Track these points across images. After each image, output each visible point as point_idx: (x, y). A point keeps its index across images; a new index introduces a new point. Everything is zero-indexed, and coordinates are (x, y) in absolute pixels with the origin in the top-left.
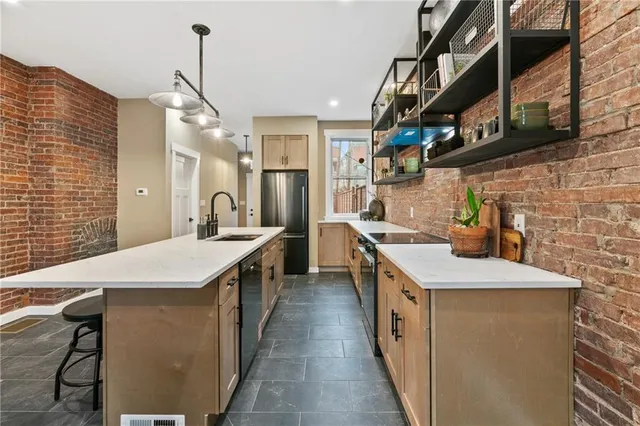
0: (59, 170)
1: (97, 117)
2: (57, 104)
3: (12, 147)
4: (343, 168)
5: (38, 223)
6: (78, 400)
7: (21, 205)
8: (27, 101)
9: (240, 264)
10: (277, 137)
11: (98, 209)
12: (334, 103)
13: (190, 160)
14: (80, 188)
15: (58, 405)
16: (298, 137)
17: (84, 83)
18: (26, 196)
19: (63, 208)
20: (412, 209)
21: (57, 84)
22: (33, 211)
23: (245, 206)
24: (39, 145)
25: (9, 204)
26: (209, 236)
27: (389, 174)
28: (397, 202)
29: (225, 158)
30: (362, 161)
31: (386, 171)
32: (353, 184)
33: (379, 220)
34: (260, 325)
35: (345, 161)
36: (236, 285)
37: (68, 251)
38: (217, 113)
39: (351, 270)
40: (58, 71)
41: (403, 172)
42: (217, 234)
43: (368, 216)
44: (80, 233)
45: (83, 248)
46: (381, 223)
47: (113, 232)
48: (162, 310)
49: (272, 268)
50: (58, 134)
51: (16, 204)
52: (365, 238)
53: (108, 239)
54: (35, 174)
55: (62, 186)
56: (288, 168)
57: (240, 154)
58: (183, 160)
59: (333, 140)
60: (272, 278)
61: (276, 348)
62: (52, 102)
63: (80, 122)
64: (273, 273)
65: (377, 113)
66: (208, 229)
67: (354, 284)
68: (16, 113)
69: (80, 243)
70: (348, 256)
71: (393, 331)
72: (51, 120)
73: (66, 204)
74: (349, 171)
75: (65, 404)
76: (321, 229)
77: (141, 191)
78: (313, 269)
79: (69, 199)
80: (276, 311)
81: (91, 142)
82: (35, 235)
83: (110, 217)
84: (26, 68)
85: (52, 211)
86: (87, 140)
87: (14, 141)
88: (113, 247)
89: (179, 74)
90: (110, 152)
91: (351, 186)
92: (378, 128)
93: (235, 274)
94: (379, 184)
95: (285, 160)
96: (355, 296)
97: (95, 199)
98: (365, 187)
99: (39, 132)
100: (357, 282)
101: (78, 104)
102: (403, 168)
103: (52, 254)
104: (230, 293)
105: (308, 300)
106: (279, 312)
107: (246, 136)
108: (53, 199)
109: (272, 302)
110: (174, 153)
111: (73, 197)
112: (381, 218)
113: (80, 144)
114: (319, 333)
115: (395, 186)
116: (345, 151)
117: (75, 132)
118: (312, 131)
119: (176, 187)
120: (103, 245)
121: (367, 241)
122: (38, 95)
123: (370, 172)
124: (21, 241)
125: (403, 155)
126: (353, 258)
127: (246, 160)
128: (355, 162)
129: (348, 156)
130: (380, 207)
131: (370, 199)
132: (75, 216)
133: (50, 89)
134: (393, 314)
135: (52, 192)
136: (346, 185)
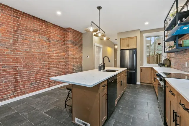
0: (70, 52)
1: (78, 38)
2: (70, 36)
3: (62, 47)
4: (152, 48)
5: (67, 64)
6: (69, 109)
7: (64, 60)
8: (65, 36)
9: (108, 80)
10: (125, 39)
11: (78, 61)
12: (147, 23)
13: (100, 48)
14: (75, 56)
15: (65, 109)
16: (133, 38)
17: (75, 30)
18: (65, 58)
19: (71, 61)
20: (186, 63)
21: (70, 32)
22: (66, 62)
23: (116, 61)
24: (67, 46)
25: (62, 60)
26: (102, 70)
27: (173, 48)
28: (177, 60)
29: (110, 47)
30: (159, 44)
31: (172, 47)
32: (156, 53)
33: (168, 67)
34: (116, 100)
35: (153, 45)
36: (106, 87)
37: (72, 71)
38: (105, 32)
39: (154, 85)
40: (70, 28)
41: (181, 46)
42: (104, 69)
43: (162, 65)
44: (74, 67)
45: (75, 71)
46: (169, 68)
47: (81, 67)
48: (84, 91)
49: (121, 82)
50: (70, 43)
51: (63, 60)
52: (160, 74)
53: (80, 69)
54: (66, 53)
55: (71, 56)
56: (129, 48)
57: (114, 45)
58: (98, 48)
59: (147, 37)
60: (121, 85)
61: (121, 109)
62: (69, 36)
63: (75, 40)
64: (122, 83)
65: (167, 23)
66: (102, 68)
67: (155, 91)
68: (63, 39)
69: (74, 69)
70: (153, 80)
71: (174, 120)
72: (69, 40)
73: (72, 60)
74: (155, 49)
75: (66, 109)
76: (141, 69)
77: (87, 57)
78: (138, 83)
79: (72, 59)
80: (123, 96)
81: (77, 45)
82: (66, 67)
83: (81, 63)
84: (65, 29)
85: (69, 62)
86: (76, 44)
87: (63, 46)
88: (82, 71)
89: (92, 22)
90: (81, 46)
91: (155, 54)
92: (167, 30)
93: (106, 83)
94: (168, 52)
95: (128, 46)
96: (155, 96)
97: (78, 59)
98: (161, 54)
99: (67, 43)
100: (156, 91)
101: (74, 36)
102: (181, 45)
103: (69, 71)
104: (104, 89)
105: (136, 94)
106: (124, 96)
107: (116, 39)
108: (69, 59)
109: (122, 93)
110: (95, 46)
111: (73, 58)
112: (169, 66)
113: (74, 45)
114: (139, 108)
115: (176, 53)
116: (153, 41)
117: (74, 42)
118: (138, 35)
119: (96, 55)
120: (79, 70)
121: (160, 76)
122: (67, 35)
123: (164, 48)
124: (64, 68)
125: (181, 40)
126: (155, 81)
127: (116, 47)
128: (157, 45)
129: (155, 43)
130: (168, 62)
131: (163, 59)
132: (73, 63)
133: (69, 33)
134: (174, 112)
135: (69, 57)
136: (153, 54)
